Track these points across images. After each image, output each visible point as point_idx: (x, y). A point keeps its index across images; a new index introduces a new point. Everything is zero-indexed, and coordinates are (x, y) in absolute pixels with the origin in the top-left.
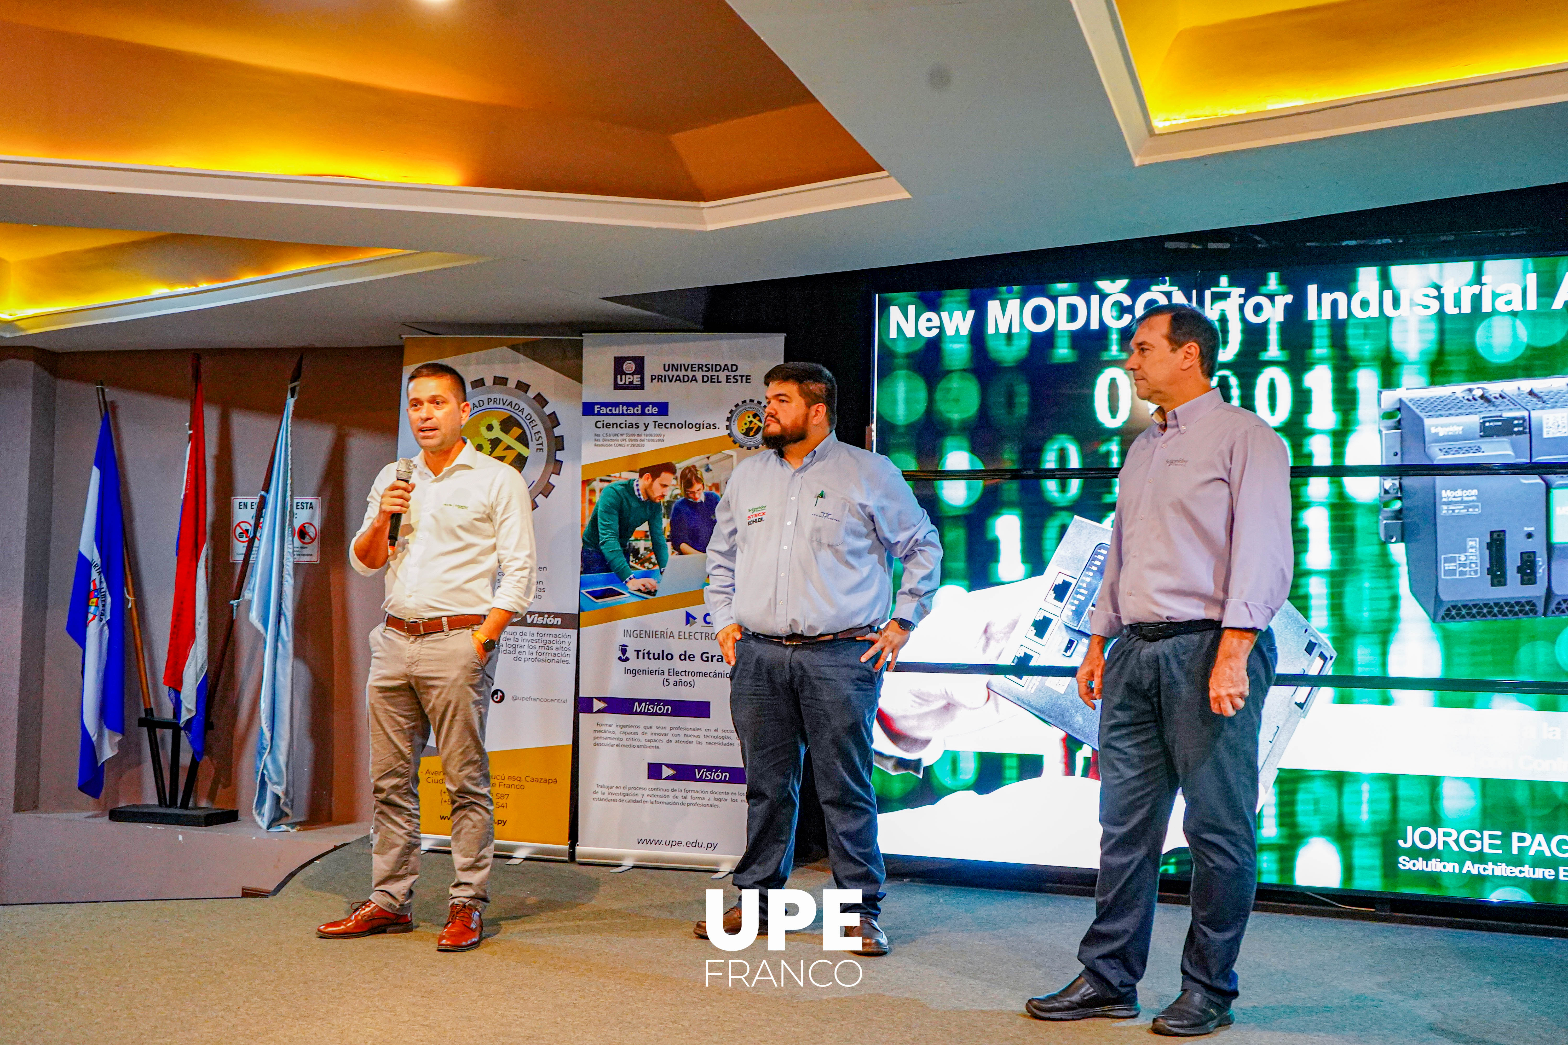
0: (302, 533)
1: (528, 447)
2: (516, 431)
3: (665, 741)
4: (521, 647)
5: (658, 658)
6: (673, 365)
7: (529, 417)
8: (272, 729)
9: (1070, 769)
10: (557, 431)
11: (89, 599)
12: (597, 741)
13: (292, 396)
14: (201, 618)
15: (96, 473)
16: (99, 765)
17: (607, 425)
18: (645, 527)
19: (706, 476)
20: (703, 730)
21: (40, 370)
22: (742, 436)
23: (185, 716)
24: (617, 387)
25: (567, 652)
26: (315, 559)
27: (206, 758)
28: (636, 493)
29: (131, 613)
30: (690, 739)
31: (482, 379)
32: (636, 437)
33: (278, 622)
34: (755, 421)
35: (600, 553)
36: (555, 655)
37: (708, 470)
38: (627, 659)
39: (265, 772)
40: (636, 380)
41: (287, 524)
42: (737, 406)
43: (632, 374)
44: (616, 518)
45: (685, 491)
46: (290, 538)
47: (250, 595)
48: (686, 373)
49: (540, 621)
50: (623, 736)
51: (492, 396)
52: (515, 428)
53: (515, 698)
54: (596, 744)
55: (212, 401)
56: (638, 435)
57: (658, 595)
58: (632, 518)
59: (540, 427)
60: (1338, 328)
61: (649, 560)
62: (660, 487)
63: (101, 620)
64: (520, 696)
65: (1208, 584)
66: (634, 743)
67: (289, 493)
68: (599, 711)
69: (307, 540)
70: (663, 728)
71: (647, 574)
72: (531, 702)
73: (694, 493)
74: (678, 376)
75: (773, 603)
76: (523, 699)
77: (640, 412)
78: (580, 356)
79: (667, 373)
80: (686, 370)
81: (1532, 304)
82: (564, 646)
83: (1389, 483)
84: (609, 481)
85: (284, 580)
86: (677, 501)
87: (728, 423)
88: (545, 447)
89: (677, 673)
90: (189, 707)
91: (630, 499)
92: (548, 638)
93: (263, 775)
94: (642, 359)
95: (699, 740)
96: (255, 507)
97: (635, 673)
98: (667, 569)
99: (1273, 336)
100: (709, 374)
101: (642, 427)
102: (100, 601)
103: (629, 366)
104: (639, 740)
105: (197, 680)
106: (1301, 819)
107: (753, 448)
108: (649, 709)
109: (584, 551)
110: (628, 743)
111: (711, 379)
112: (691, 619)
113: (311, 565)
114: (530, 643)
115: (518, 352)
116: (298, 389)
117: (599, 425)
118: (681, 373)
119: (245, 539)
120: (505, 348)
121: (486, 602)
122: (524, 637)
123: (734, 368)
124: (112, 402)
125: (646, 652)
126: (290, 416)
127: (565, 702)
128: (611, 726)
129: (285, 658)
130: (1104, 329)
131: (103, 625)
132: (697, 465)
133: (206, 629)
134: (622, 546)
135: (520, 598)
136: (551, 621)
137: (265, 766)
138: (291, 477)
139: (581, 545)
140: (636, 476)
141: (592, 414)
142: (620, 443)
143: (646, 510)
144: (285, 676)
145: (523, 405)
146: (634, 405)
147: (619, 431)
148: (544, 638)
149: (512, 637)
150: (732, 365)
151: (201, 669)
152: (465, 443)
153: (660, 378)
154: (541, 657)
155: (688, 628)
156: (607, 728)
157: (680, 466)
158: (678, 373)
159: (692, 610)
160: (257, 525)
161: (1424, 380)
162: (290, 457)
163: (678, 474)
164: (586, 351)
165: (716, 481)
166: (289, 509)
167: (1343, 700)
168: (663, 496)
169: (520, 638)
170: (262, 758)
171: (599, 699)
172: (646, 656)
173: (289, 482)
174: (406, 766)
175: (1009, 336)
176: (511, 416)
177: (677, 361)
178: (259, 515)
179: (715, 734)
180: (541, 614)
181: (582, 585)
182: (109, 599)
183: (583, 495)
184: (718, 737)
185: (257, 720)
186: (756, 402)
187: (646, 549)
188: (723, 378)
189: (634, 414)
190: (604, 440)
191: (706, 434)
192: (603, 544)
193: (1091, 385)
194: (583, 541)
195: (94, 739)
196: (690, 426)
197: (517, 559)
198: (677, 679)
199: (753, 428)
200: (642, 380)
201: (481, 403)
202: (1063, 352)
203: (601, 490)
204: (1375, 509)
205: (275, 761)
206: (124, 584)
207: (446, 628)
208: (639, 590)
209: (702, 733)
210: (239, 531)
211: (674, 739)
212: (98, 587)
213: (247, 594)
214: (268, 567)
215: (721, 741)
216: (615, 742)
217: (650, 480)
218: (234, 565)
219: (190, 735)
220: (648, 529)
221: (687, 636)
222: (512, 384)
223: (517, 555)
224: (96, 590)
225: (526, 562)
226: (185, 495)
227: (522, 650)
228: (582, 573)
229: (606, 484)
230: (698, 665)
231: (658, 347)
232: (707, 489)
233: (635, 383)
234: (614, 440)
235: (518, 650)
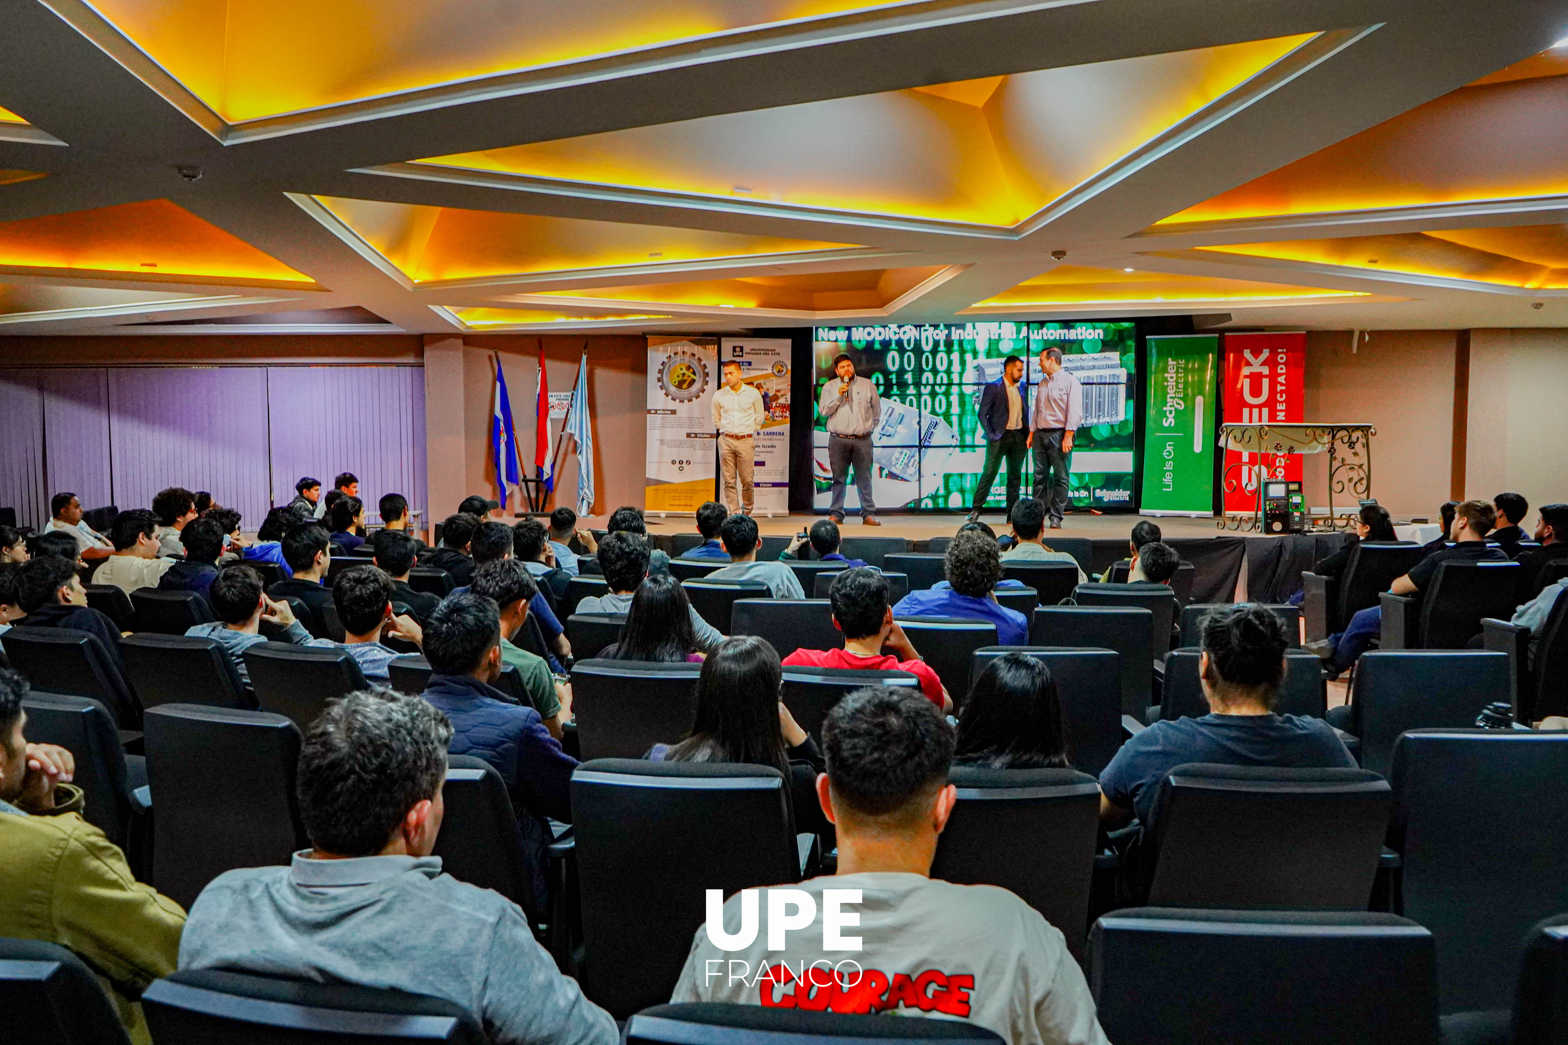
2: (691, 370)
6: (753, 349)
9: (881, 476)
10: (706, 371)
13: (585, 355)
22: (776, 373)
24: (734, 356)
37: (765, 384)
42: (775, 363)
43: (739, 352)
60: (961, 343)
65: (1062, 418)
75: (848, 425)
78: (720, 345)
79: (751, 352)
80: (758, 351)
81: (1015, 336)
83: (976, 388)
88: (702, 376)
94: (742, 347)
99: (942, 344)
100: (766, 352)
103: (738, 349)
106: (950, 487)
111: (766, 354)
115: (692, 343)
116: (589, 352)
118: (756, 352)
120: (687, 342)
123: (774, 350)
130: (890, 340)
132: (761, 382)
150: (772, 349)
153: (749, 353)
161: (985, 357)
164: (723, 343)
167: (962, 451)
175: (860, 341)
177: (755, 348)
186: (782, 362)
188: (770, 353)
191: (764, 372)
193: (886, 356)
200: (743, 354)
202: (877, 346)
204: (971, 396)
222: (689, 354)
230: (761, 449)
231: (748, 343)
233: (740, 355)
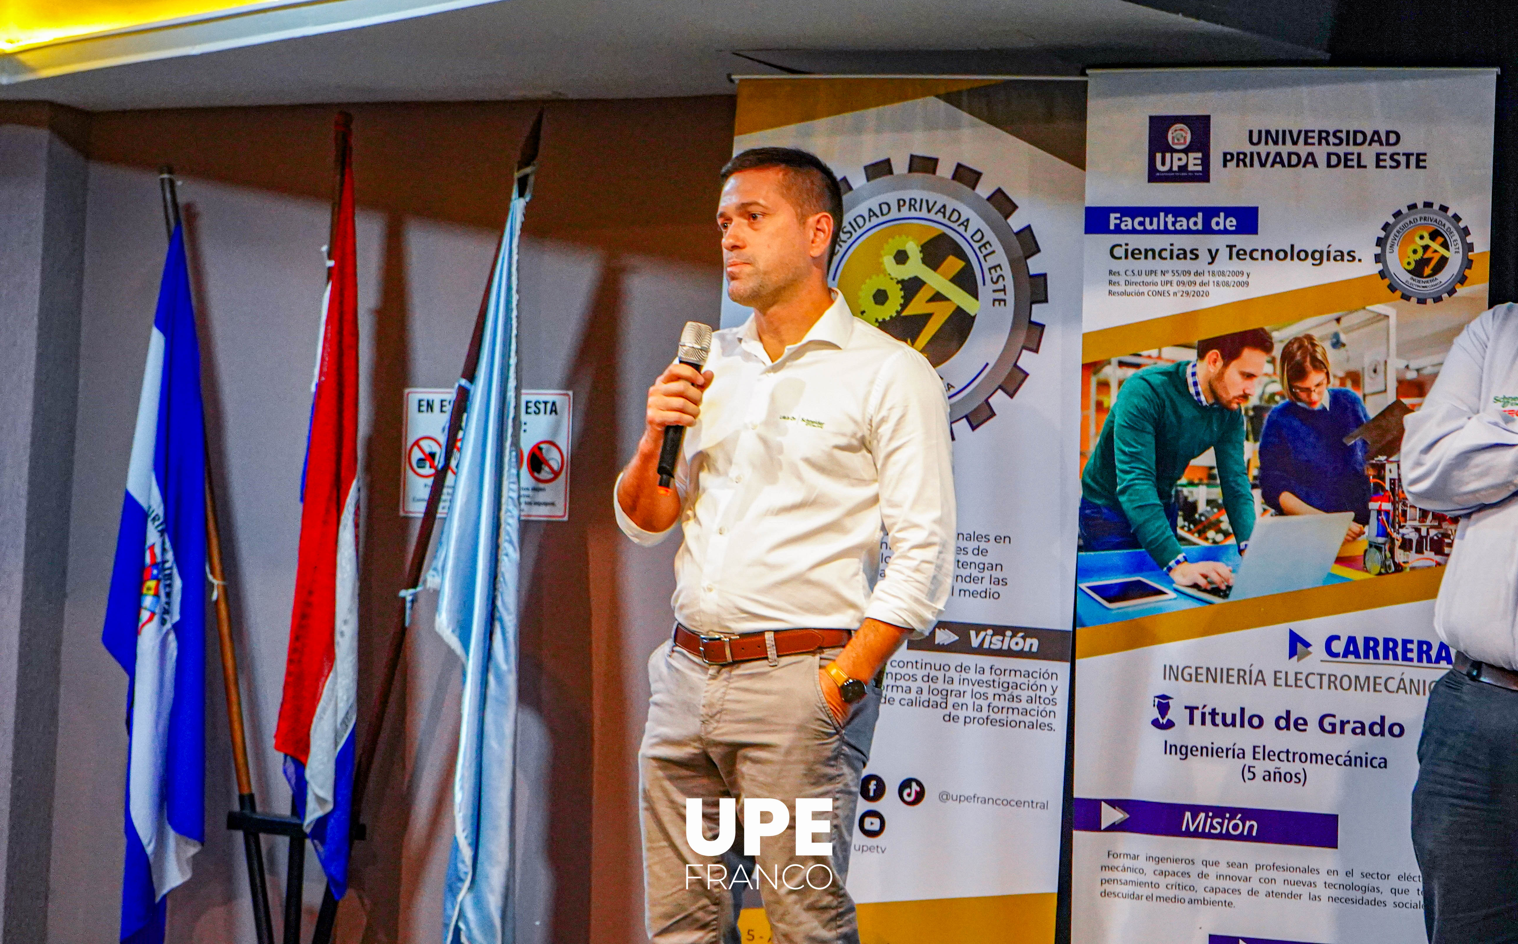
0: (536, 462)
1: (976, 297)
2: (954, 265)
3: (1244, 892)
4: (960, 694)
5: (1233, 724)
6: (1268, 132)
7: (978, 237)
8: (475, 845)
10: (1035, 265)
11: (141, 584)
12: (1109, 888)
13: (521, 194)
14: (345, 622)
15: (157, 341)
16: (158, 899)
17: (1134, 254)
18: (1208, 458)
19: (1333, 356)
20: (1323, 872)
21: (59, 146)
22: (1406, 277)
23: (313, 812)
24: (1154, 176)
25: (1049, 708)
26: (560, 512)
27: (351, 894)
28: (1192, 390)
29: (217, 611)
30: (1296, 890)
31: (888, 161)
32: (1192, 278)
33: (489, 634)
34: (1435, 246)
35: (1116, 508)
36: (1026, 712)
37: (1337, 344)
38: (1170, 724)
39: (462, 925)
40: (1193, 162)
41: (508, 444)
42: (1397, 214)
43: (1186, 151)
44: (1150, 439)
45: (1291, 387)
46: (514, 471)
47: (437, 580)
48: (1294, 149)
49: (997, 643)
50: (1162, 881)
51: (907, 195)
52: (951, 259)
53: (944, 797)
54: (1105, 894)
55: (373, 205)
56: (1197, 274)
57: (1233, 597)
58: (1182, 441)
59: (1000, 257)
61: (1215, 525)
62: (1238, 378)
63: (163, 622)
64: (954, 792)
66: (1181, 894)
67: (512, 383)
68: (1113, 828)
69: (545, 474)
70: (1240, 866)
71: (1212, 555)
72: (975, 807)
73: (1308, 390)
74: (1278, 154)
76: (959, 799)
77: (1200, 227)
78: (1081, 116)
79: (1255, 149)
80: (1295, 143)
82: (1043, 694)
84: (1137, 366)
85: (501, 552)
86: (1274, 406)
87: (1378, 250)
88: (1010, 297)
89: (1268, 755)
90: (321, 793)
91: (1179, 401)
92: (1012, 679)
93: (457, 930)
94: (1205, 120)
95: (1314, 891)
96: (448, 408)
97: (1185, 752)
98: (1252, 543)
100: (1342, 150)
101: (1205, 257)
102: (161, 585)
103: (1180, 136)
104: (1192, 888)
105: (336, 744)
107: (1430, 301)
108: (1212, 827)
109: (1085, 504)
110: (1171, 893)
111: (1345, 161)
112: (1299, 645)
113: (550, 526)
114: (976, 688)
115: (959, 106)
116: (531, 180)
117: (1119, 252)
118: (1285, 149)
119: (428, 470)
120: (931, 99)
121: (853, 606)
122: (964, 675)
123: (1393, 138)
124: (189, 207)
125: (1208, 710)
126: (517, 232)
127: (1044, 806)
128: (1135, 857)
129: (502, 703)
131: (167, 633)
132: (1316, 334)
133: (355, 644)
134: (1161, 495)
135: (917, 600)
136: (1018, 643)
137: (461, 915)
138: (517, 352)
139: (1079, 493)
140: (1191, 355)
141: (1106, 230)
142: (1159, 288)
143: (1210, 424)
144: (500, 738)
145: (967, 212)
146: (1188, 212)
147: (1158, 264)
148: (1003, 678)
149: (940, 674)
150: (1388, 133)
151: (344, 722)
152: (831, 302)
153: (1241, 159)
154: (998, 716)
155: (1293, 665)
156: (1128, 862)
157: (1281, 337)
158: (1280, 148)
159: (1303, 627)
160: (452, 445)
162: (514, 314)
163: (1277, 352)
164: (1093, 105)
165: (1353, 367)
166: (512, 415)
168: (1245, 397)
169: (956, 677)
170: (455, 895)
171: (1113, 803)
172: (1208, 718)
173: (513, 361)
174: (714, 908)
176: (943, 235)
177: (1276, 123)
178: (455, 426)
179: (1348, 881)
180: (999, 630)
181: (1082, 572)
182: (178, 583)
183: (1085, 394)
184: (1352, 887)
185: (446, 822)
186: (1436, 207)
187: (1209, 502)
188: (1369, 159)
189: (1189, 231)
190: (1128, 283)
191: (1334, 272)
192: (1123, 492)
194: (1085, 485)
195: (149, 850)
196: (1301, 255)
197: (916, 526)
198: (1270, 766)
199: (1429, 260)
200: (1206, 162)
201: (885, 208)
203: (1120, 383)
205: (479, 903)
206: (204, 554)
207: (772, 652)
208: (1196, 586)
209: (1320, 879)
210: (417, 454)
211: (1263, 888)
212: (159, 559)
213: (430, 579)
214: (470, 528)
215: (1359, 895)
216: (1146, 891)
217: (1220, 364)
218: (407, 521)
219: (321, 849)
220: (1214, 463)
221: (1291, 681)
222: (945, 170)
223: (916, 519)
224: (154, 565)
225: (932, 533)
226: (318, 386)
227: (960, 701)
228: (1080, 548)
229: (1130, 372)
230: (1314, 740)
231: (1236, 95)
232: (1335, 384)
233: (1191, 168)
234: (1148, 284)
235: (951, 700)
